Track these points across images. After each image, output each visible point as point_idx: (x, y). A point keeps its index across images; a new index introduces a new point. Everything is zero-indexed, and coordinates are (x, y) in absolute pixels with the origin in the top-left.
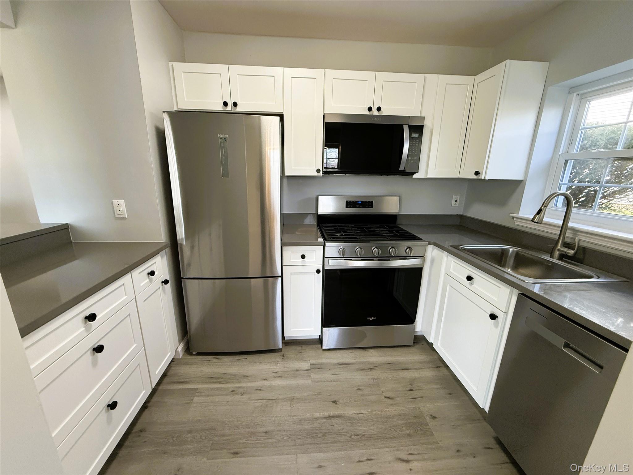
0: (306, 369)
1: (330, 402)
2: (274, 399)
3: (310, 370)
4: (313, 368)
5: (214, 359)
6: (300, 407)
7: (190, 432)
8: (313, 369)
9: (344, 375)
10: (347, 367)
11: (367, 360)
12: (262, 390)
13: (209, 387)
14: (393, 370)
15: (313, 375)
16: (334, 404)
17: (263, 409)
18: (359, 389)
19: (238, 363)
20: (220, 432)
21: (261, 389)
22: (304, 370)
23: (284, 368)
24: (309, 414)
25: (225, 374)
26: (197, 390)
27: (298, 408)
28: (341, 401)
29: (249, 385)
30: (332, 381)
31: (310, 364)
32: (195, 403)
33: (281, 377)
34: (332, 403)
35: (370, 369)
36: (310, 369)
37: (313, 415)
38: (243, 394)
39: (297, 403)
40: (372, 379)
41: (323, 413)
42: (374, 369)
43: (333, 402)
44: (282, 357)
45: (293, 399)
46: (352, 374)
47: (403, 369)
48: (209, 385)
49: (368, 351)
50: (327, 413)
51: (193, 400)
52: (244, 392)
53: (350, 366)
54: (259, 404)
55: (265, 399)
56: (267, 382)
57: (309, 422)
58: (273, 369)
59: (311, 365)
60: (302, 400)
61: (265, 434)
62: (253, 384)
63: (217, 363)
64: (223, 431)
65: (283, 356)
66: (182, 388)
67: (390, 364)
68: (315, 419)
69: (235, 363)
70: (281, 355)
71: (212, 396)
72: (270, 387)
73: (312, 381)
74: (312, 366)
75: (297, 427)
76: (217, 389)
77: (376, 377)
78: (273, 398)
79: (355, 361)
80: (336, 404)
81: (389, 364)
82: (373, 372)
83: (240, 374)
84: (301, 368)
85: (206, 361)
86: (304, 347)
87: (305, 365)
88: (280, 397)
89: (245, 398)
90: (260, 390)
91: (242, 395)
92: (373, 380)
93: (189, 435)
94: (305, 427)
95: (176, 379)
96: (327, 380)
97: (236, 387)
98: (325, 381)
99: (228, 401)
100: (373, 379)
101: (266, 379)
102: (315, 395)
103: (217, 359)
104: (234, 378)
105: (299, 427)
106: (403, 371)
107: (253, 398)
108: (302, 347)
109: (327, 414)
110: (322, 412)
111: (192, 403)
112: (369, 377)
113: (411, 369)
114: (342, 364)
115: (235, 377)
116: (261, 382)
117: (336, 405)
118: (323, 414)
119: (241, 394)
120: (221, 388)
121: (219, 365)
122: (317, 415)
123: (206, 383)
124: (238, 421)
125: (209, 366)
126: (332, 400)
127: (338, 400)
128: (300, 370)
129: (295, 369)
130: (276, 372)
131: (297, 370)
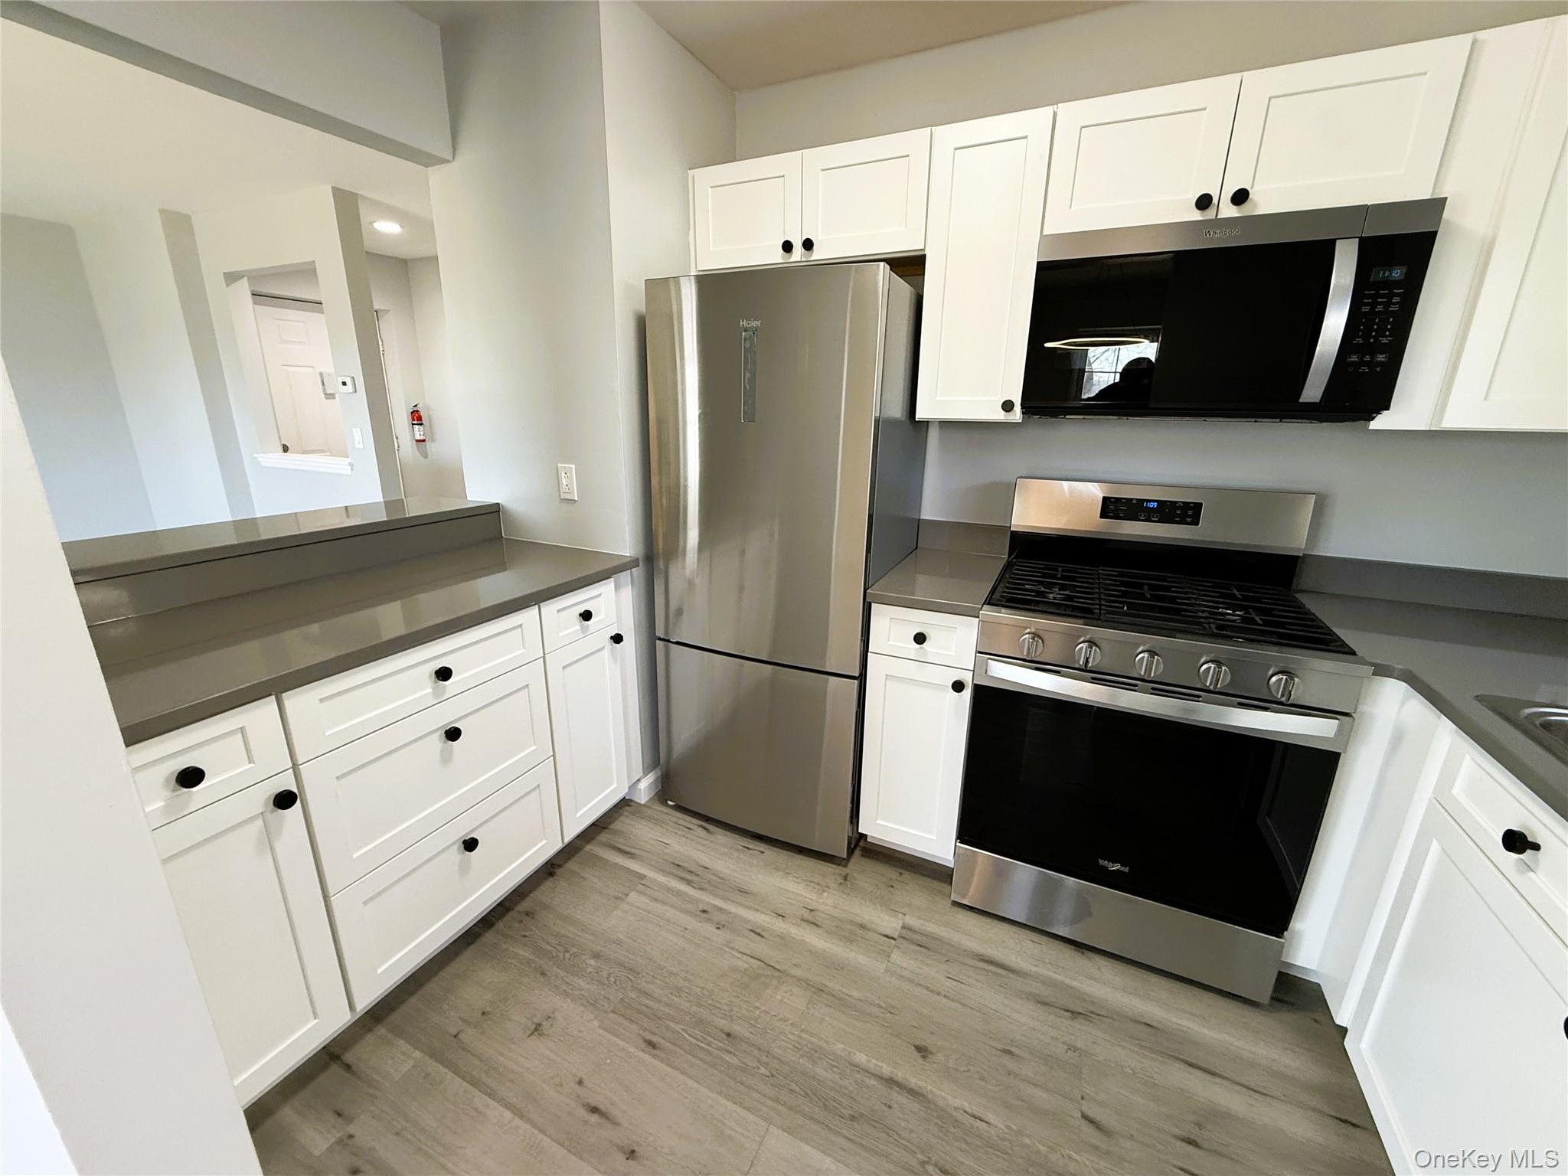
0: (887, 933)
1: (909, 1043)
2: (779, 970)
3: (894, 939)
4: (904, 938)
5: (700, 828)
6: (827, 1018)
7: (597, 956)
8: (904, 942)
9: (983, 993)
10: (1001, 975)
11: (1075, 984)
12: (762, 936)
13: (667, 883)
14: (1152, 1051)
15: (896, 956)
16: (916, 1054)
17: (746, 979)
18: (1009, 1052)
19: (742, 856)
20: (644, 984)
21: (762, 933)
22: (881, 934)
23: (835, 907)
24: (842, 1046)
25: (707, 868)
26: (642, 879)
27: (823, 1019)
28: (940, 1057)
29: (742, 912)
30: (939, 994)
31: (901, 924)
32: (628, 903)
33: (817, 926)
34: (913, 1048)
35: (1073, 1012)
36: (895, 937)
37: (850, 1053)
38: (721, 927)
39: (827, 1005)
40: (1064, 1043)
41: (879, 1064)
42: (1086, 1020)
43: (918, 1049)
44: (842, 881)
45: (820, 990)
46: (1007, 1002)
47: (1191, 1065)
48: (667, 879)
49: (1090, 959)
50: (889, 1069)
51: (627, 895)
52: (726, 923)
53: (1011, 975)
54: (742, 963)
55: (761, 961)
56: (782, 925)
57: (833, 1066)
58: (808, 900)
59: (903, 927)
60: (840, 1002)
61: (724, 1036)
62: (751, 915)
63: (701, 838)
64: (650, 986)
65: (845, 878)
66: (621, 864)
67: (1150, 1030)
68: (851, 1064)
69: (736, 854)
70: (840, 875)
71: (664, 903)
72: (782, 938)
73: (887, 967)
74: (905, 933)
75: (801, 1061)
76: (679, 893)
77: (1080, 1044)
78: (777, 966)
79: (1034, 969)
80: (924, 1057)
81: (1144, 1027)
82: (1079, 1025)
83: (735, 881)
84: (874, 926)
85: (682, 828)
86: (907, 876)
87: (889, 923)
88: (795, 972)
89: (721, 936)
90: (759, 934)
91: (718, 928)
92: (1066, 1047)
93: (592, 962)
94: (820, 1071)
95: (619, 842)
96: (929, 985)
97: (716, 906)
98: (920, 985)
99: (686, 929)
100: (1069, 1045)
101: (783, 916)
102: (879, 1006)
103: (705, 832)
104: (719, 884)
105: (805, 1063)
106: (1191, 1069)
107: (737, 947)
108: (901, 874)
109: (886, 1070)
110: (876, 1059)
111: (623, 900)
112: (1055, 1033)
113: (1223, 1077)
114: (991, 962)
115: (722, 883)
116: (768, 919)
117: (921, 1061)
118: (876, 1065)
119: (717, 926)
120: (686, 894)
121: (703, 845)
122: (861, 1058)
123: (663, 871)
124: (685, 979)
125: (684, 839)
126: (917, 1043)
127: (934, 1051)
128: (869, 930)
129: (859, 920)
130: (812, 910)
131: (862, 926)
